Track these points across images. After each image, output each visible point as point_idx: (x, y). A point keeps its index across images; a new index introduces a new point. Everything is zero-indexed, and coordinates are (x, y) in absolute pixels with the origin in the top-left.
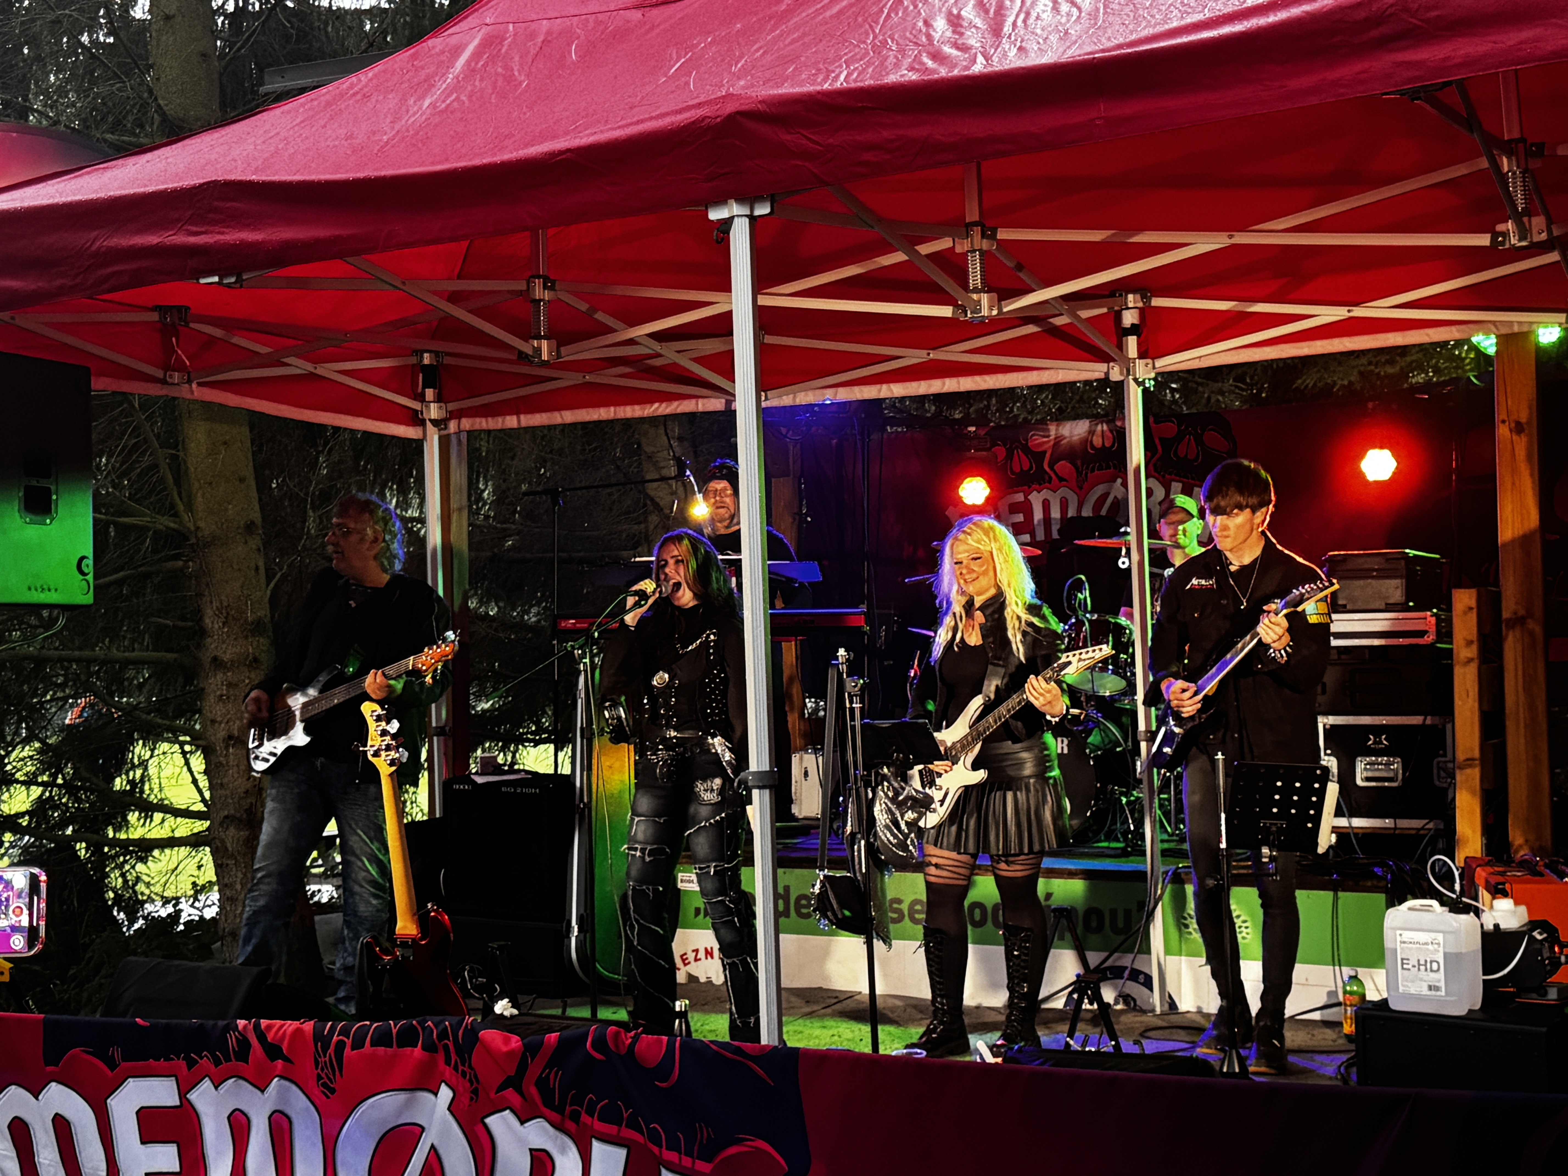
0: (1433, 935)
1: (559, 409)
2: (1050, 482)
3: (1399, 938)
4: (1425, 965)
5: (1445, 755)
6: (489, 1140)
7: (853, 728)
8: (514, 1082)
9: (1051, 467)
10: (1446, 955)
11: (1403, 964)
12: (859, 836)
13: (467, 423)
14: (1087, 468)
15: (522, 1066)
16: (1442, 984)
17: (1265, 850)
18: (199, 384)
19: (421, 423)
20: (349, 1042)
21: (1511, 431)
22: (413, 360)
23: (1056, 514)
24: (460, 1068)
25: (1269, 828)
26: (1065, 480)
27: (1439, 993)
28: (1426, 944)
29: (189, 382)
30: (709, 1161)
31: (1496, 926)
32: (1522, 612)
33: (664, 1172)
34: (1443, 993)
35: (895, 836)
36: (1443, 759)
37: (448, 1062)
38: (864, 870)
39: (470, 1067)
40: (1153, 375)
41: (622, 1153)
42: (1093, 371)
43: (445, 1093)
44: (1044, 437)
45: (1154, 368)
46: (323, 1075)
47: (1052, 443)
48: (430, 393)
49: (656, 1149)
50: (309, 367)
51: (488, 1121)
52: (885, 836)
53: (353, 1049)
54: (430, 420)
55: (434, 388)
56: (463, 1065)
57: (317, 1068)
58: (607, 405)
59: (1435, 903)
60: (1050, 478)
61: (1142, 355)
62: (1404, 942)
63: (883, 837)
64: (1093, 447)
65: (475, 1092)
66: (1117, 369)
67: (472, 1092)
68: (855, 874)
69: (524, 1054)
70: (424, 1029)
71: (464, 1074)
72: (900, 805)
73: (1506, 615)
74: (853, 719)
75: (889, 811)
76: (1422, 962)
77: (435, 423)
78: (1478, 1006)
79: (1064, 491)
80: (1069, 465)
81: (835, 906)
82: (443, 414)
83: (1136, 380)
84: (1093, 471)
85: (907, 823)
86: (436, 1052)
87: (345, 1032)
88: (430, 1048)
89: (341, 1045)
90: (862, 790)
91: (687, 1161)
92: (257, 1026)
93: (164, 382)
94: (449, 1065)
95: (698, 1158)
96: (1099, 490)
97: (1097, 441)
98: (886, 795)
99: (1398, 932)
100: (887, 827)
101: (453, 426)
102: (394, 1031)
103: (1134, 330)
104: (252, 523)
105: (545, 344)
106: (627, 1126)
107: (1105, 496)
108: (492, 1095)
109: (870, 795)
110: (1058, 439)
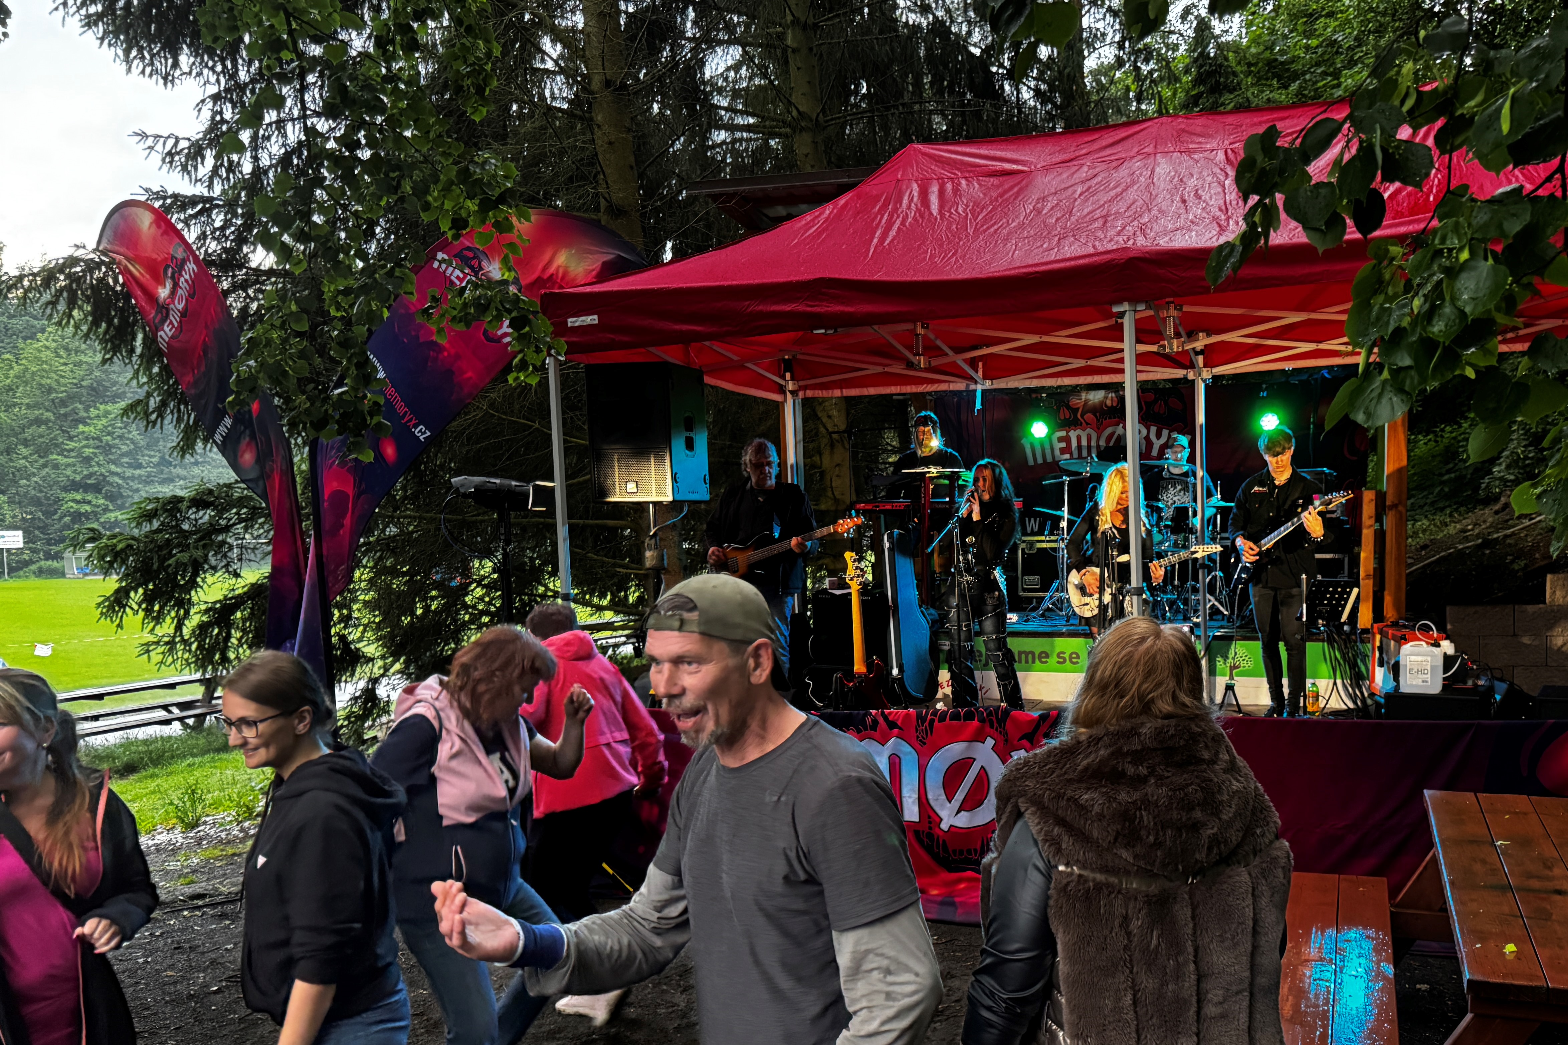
0: (1423, 658)
1: (867, 386)
3: (1406, 660)
9: (1082, 416)
10: (1430, 667)
11: (1410, 671)
13: (805, 394)
14: (1103, 418)
15: (1037, 727)
16: (1429, 680)
19: (784, 392)
20: (937, 719)
22: (780, 356)
23: (1084, 443)
24: (999, 733)
26: (1090, 424)
28: (1420, 662)
31: (1446, 654)
32: (1396, 502)
34: (1427, 684)
37: (992, 726)
39: (1006, 733)
40: (1210, 377)
42: (1179, 373)
43: (990, 742)
44: (1078, 399)
45: (1211, 373)
46: (920, 736)
47: (1083, 403)
48: (788, 376)
54: (788, 390)
55: (791, 372)
56: (1001, 728)
57: (917, 732)
58: (895, 385)
59: (1421, 642)
60: (1082, 423)
61: (1206, 366)
62: (1409, 661)
64: (1106, 406)
66: (1191, 373)
67: (1006, 740)
69: (1039, 721)
73: (1387, 504)
76: (1419, 671)
77: (791, 392)
78: (1441, 690)
79: (1089, 430)
80: (1092, 416)
82: (795, 387)
83: (1201, 379)
84: (1106, 419)
86: (985, 722)
87: (934, 714)
88: (982, 721)
89: (932, 721)
92: (883, 713)
94: (992, 729)
96: (1109, 430)
97: (1109, 403)
99: (1407, 657)
103: (1202, 353)
105: (922, 358)
107: (1114, 433)
108: (1016, 742)
110: (1086, 401)
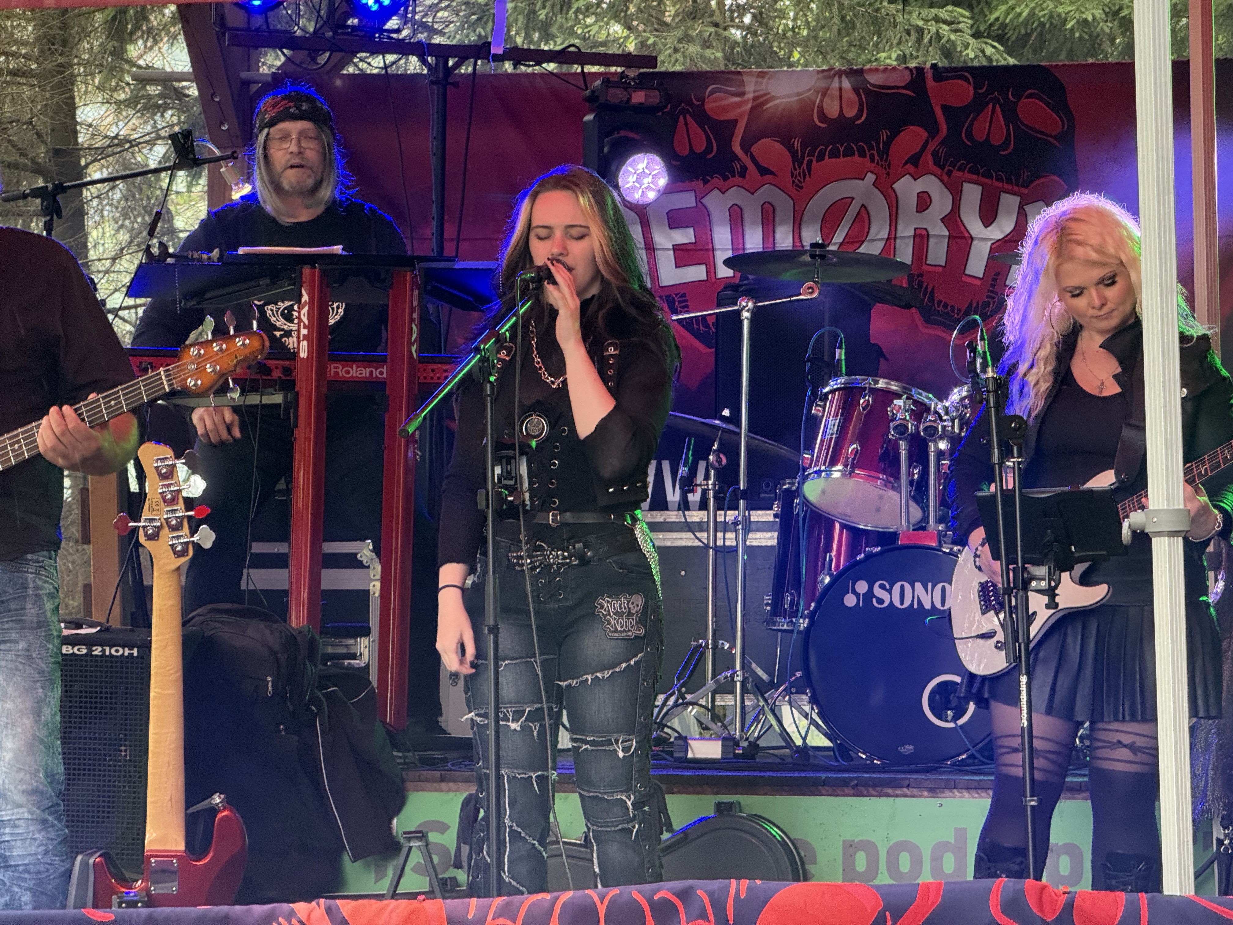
2: (743, 174)
9: (746, 148)
14: (812, 154)
26: (772, 173)
44: (735, 94)
47: (749, 106)
60: (744, 168)
64: (823, 117)
79: (767, 192)
80: (778, 145)
84: (821, 158)
96: (833, 193)
97: (832, 109)
107: (845, 203)
110: (759, 103)
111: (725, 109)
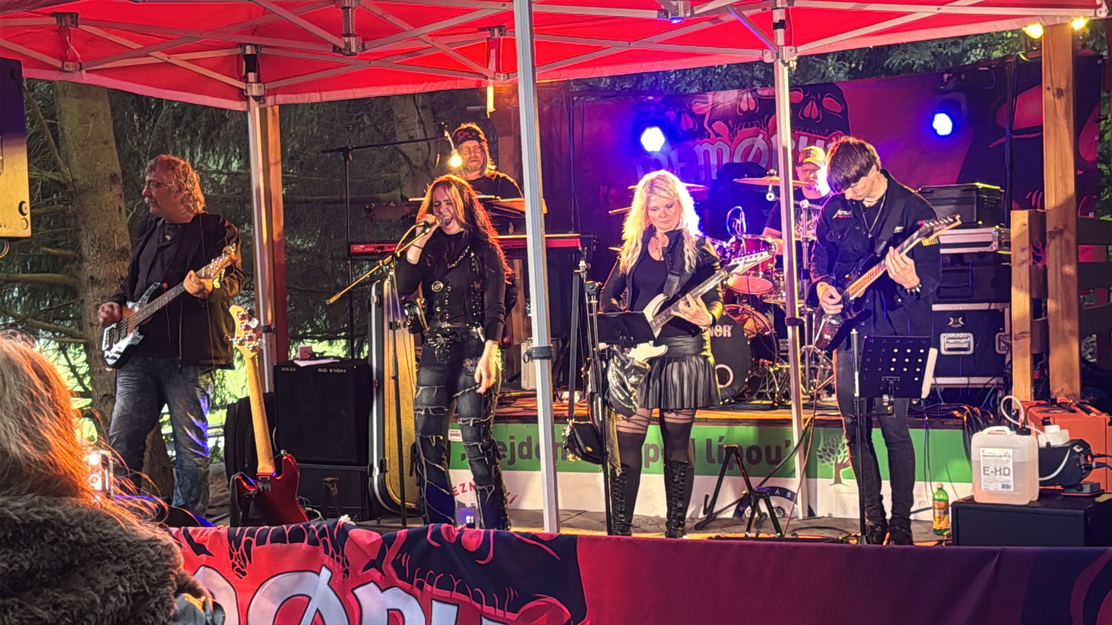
0: (1005, 450)
2: (709, 137)
3: (982, 454)
4: (1000, 471)
5: (1004, 331)
6: (357, 605)
7: (591, 318)
8: (375, 564)
9: (710, 125)
10: (1014, 463)
11: (984, 471)
12: (597, 395)
13: (281, 99)
14: (737, 126)
15: (382, 553)
16: (1012, 484)
17: (886, 397)
18: (87, 71)
19: (247, 98)
20: (254, 541)
21: (1054, 95)
22: (239, 51)
23: (714, 161)
24: (336, 556)
25: (888, 382)
27: (1009, 490)
28: (1001, 456)
29: (81, 69)
30: (516, 613)
31: (1048, 444)
32: (1061, 227)
33: (485, 621)
34: (1012, 489)
35: (623, 394)
36: (1003, 334)
37: (326, 552)
38: (601, 419)
39: (343, 555)
40: (795, 58)
41: (454, 609)
42: (752, 55)
43: (325, 574)
44: (703, 103)
45: (796, 52)
46: (236, 563)
47: (710, 108)
48: (252, 76)
49: (478, 605)
50: (165, 57)
51: (357, 591)
52: (616, 394)
53: (257, 545)
54: (254, 97)
55: (254, 71)
56: (338, 554)
57: (231, 558)
59: (1006, 428)
61: (788, 43)
62: (986, 456)
63: (615, 396)
64: (741, 110)
65: (347, 572)
66: (769, 53)
67: (345, 572)
68: (593, 421)
69: (383, 544)
70: (308, 530)
71: (338, 560)
72: (626, 372)
73: (1049, 228)
74: (591, 311)
75: (619, 376)
76: (998, 469)
77: (257, 98)
78: (1036, 498)
79: (719, 144)
80: (723, 124)
81: (581, 444)
82: (262, 92)
83: (783, 62)
85: (632, 385)
86: (318, 545)
87: (251, 534)
88: (314, 542)
89: (248, 543)
90: (599, 362)
91: (500, 612)
92: (186, 532)
93: (62, 70)
94: (328, 554)
95: (508, 611)
97: (744, 107)
98: (616, 365)
99: (982, 449)
100: (617, 388)
101: (270, 100)
102: (287, 532)
103: (781, 24)
104: (115, 175)
105: (353, 40)
106: (457, 591)
108: (360, 573)
109: (604, 366)
110: (715, 105)
111: (701, 109)
